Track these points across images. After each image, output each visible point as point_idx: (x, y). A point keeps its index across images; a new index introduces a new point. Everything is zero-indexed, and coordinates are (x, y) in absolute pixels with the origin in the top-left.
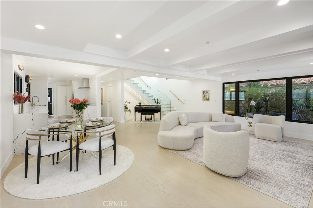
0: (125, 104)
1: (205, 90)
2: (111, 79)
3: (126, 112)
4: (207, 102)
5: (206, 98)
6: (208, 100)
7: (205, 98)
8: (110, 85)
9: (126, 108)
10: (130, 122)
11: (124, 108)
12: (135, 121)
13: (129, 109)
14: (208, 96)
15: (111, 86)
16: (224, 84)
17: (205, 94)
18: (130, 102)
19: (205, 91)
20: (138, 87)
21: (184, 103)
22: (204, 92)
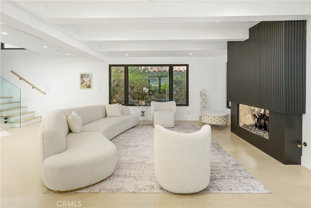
1: (83, 72)
4: (88, 90)
5: (87, 85)
6: (89, 87)
7: (83, 85)
14: (88, 82)
16: (110, 66)
17: (84, 78)
19: (84, 75)
21: (45, 94)
22: (82, 76)
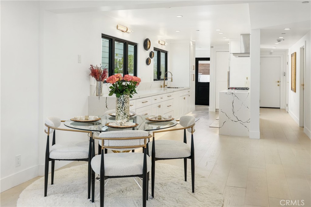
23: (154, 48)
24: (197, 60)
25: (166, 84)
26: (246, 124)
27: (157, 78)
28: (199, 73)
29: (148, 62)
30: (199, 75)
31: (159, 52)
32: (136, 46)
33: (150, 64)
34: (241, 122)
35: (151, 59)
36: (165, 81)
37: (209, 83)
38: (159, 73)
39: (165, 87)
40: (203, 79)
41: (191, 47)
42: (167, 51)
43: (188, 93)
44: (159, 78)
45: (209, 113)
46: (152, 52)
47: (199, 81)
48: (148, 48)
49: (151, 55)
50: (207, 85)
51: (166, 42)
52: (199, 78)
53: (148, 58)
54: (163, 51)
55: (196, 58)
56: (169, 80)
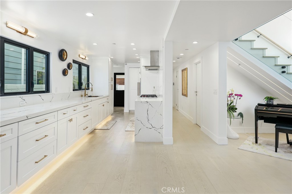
0: (229, 99)
2: (181, 54)
3: (231, 118)
8: (197, 61)
9: (232, 109)
10: (242, 147)
11: (226, 108)
12: (256, 142)
13: (238, 111)
15: (199, 62)
18: (241, 96)
20: (263, 57)
23: (73, 60)
24: (115, 74)
25: (87, 93)
26: (160, 130)
27: (79, 88)
28: (116, 84)
29: (65, 73)
30: (116, 85)
31: (80, 65)
32: (47, 55)
33: (67, 75)
34: (155, 129)
35: (68, 70)
36: (86, 90)
37: (124, 91)
38: (80, 84)
39: (86, 96)
40: (119, 88)
41: (109, 62)
42: (89, 66)
43: (107, 100)
44: (80, 88)
45: (124, 113)
46: (70, 63)
47: (116, 90)
48: (65, 59)
49: (69, 66)
50: (123, 92)
51: (87, 57)
52: (116, 87)
53: (65, 69)
54: (85, 65)
55: (114, 73)
56: (90, 89)
